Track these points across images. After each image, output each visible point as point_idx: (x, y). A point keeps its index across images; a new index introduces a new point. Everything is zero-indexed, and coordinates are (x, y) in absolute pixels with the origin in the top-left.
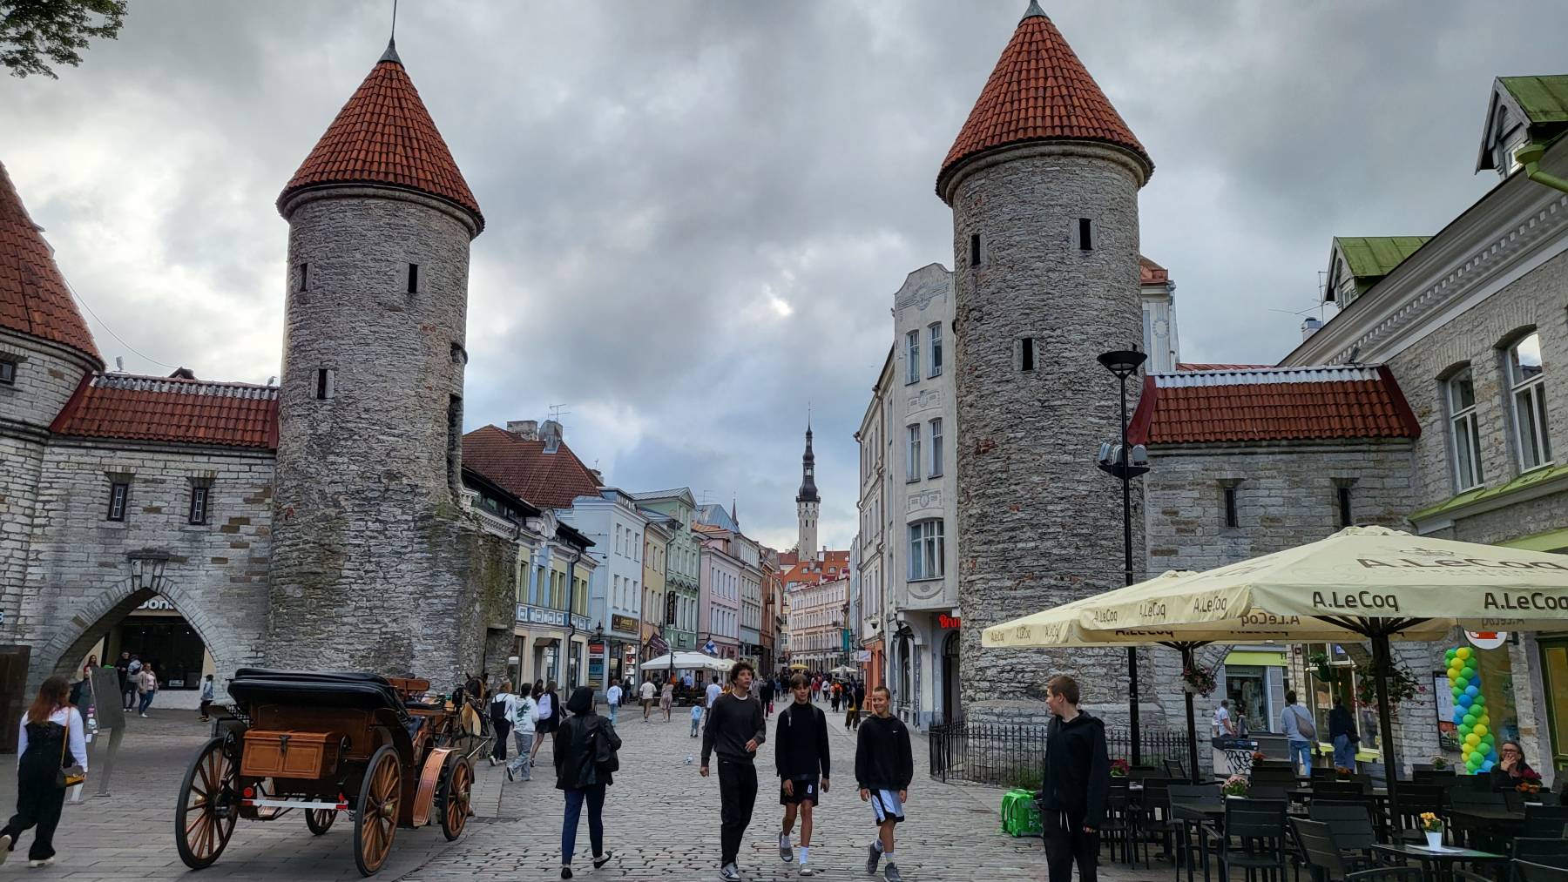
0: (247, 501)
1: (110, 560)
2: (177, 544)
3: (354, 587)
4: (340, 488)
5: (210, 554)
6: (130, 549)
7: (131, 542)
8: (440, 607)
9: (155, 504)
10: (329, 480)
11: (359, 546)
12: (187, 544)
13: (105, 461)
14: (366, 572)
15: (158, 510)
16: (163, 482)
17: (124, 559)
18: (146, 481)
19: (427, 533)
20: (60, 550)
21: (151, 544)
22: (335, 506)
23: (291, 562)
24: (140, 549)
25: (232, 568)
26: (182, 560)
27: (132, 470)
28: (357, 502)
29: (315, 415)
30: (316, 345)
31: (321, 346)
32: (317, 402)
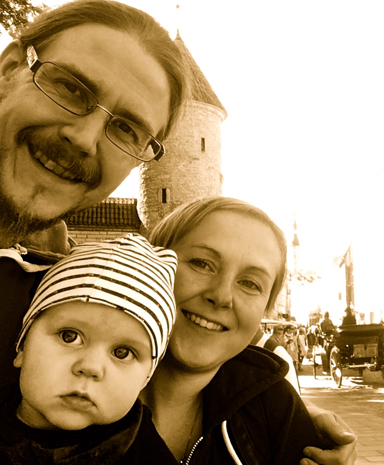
29: (162, 210)
30: (159, 177)
31: (162, 177)
32: (162, 204)
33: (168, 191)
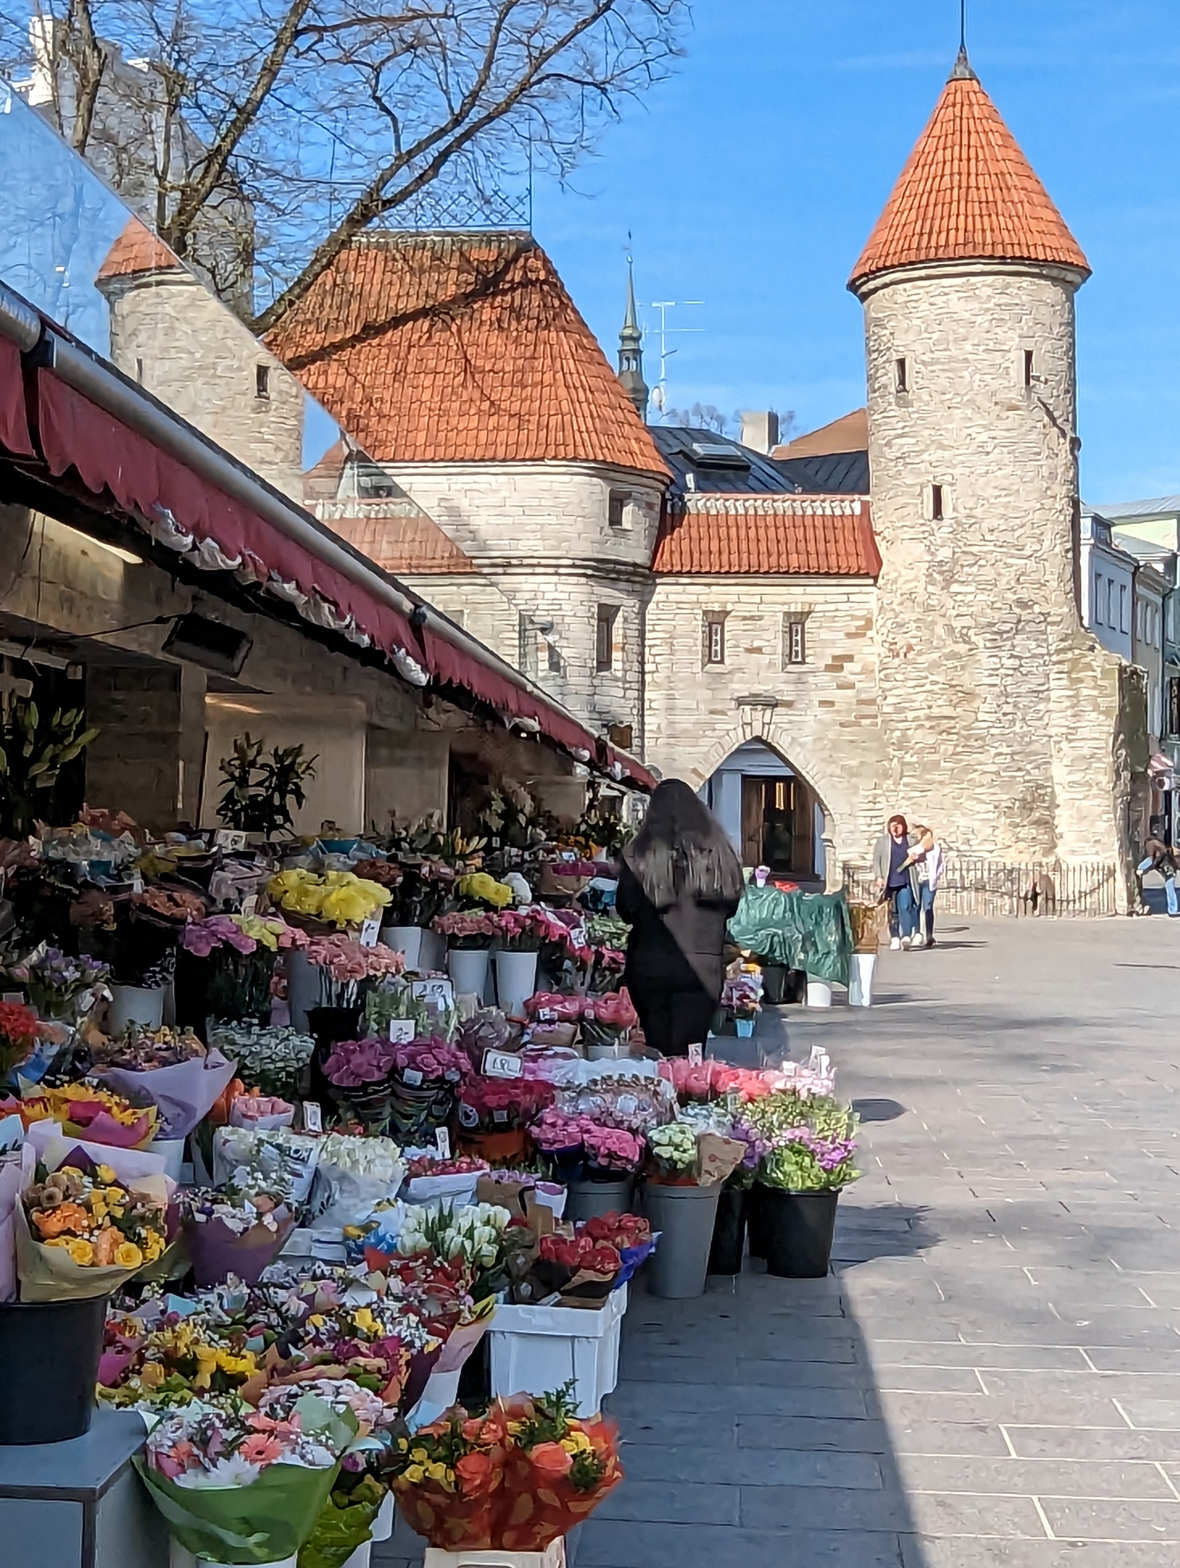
0: (849, 635)
1: (719, 707)
2: (782, 687)
3: (992, 731)
4: (967, 621)
5: (816, 697)
6: (736, 695)
7: (736, 686)
8: (1086, 752)
9: (756, 644)
10: (955, 613)
11: (995, 685)
12: (791, 687)
13: (702, 598)
14: (1005, 714)
15: (759, 650)
16: (761, 618)
17: (733, 704)
18: (745, 618)
19: (1065, 667)
20: (671, 697)
21: (757, 689)
22: (965, 642)
23: (916, 705)
24: (746, 694)
25: (839, 711)
26: (789, 704)
27: (729, 607)
28: (989, 636)
29: (932, 538)
30: (925, 456)
31: (933, 458)
32: (934, 524)
33: (946, 491)
